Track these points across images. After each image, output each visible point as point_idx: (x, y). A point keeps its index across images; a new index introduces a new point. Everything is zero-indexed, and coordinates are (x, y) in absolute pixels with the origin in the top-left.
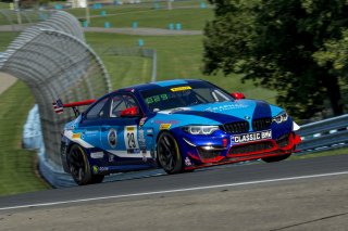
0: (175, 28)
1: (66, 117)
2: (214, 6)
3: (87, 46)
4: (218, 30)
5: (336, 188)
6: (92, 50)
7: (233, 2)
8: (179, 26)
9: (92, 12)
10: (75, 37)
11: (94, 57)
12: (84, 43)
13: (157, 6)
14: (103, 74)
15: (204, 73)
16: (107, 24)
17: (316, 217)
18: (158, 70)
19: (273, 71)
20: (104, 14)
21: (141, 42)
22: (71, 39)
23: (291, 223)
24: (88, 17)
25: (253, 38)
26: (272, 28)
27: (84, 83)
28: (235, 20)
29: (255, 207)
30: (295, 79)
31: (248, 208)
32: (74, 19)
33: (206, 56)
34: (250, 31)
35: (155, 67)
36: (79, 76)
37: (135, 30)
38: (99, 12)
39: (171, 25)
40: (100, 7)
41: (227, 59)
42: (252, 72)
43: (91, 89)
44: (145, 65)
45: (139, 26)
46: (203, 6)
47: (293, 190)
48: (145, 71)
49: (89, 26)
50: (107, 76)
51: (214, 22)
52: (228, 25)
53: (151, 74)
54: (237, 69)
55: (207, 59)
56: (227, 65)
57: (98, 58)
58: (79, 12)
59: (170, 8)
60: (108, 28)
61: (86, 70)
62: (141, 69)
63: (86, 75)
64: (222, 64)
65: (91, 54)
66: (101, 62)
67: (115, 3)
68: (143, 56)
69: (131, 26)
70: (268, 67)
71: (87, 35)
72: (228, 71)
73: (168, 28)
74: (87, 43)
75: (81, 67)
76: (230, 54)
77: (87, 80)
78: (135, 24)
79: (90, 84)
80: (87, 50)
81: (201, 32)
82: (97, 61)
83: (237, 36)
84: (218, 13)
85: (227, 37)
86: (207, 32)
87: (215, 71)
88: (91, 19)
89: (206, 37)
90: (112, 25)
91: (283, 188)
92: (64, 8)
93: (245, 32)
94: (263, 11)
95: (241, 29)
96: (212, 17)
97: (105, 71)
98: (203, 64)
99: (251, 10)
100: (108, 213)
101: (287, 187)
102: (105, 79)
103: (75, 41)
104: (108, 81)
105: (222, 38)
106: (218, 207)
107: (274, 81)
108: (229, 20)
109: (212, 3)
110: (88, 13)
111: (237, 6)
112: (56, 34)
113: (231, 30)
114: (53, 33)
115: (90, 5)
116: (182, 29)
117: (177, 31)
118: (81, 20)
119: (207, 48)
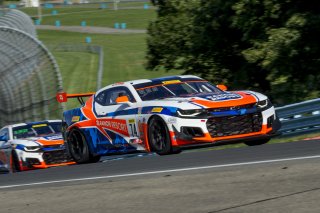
0: (120, 27)
1: (19, 107)
2: (156, 8)
3: (40, 42)
4: (160, 30)
5: (269, 174)
6: (44, 46)
7: (173, 4)
8: (124, 25)
9: (44, 12)
10: (28, 34)
11: (46, 53)
12: (36, 39)
13: (104, 6)
14: (54, 68)
15: (147, 69)
16: (58, 22)
17: (252, 200)
18: (105, 66)
19: (210, 67)
20: (55, 13)
21: (89, 39)
22: (24, 35)
23: (229, 205)
24: (40, 16)
25: (192, 37)
26: (209, 29)
27: (36, 76)
28: (175, 20)
29: (196, 191)
30: (230, 75)
31: (190, 191)
32: (27, 17)
33: (149, 53)
34: (189, 30)
35: (101, 62)
36: (31, 69)
37: (84, 28)
38: (50, 11)
39: (117, 25)
40: (51, 7)
41: (168, 56)
42: (190, 68)
43: (43, 82)
44: (92, 61)
45: (87, 24)
46: (146, 7)
47: (230, 176)
48: (92, 66)
49: (42, 24)
50: (58, 70)
51: (157, 22)
52: (170, 25)
53: (98, 69)
54: (177, 65)
55: (150, 56)
56: (168, 62)
57: (50, 54)
58: (31, 11)
59: (116, 8)
60: (58, 26)
61: (38, 64)
62: (89, 64)
63: (38, 68)
64: (163, 61)
65: (43, 50)
66: (52, 57)
67: (65, 3)
68: (90, 52)
69: (80, 25)
70: (206, 64)
71: (40, 32)
72: (170, 67)
73: (114, 27)
74: (40, 39)
75: (34, 62)
76: (171, 51)
77: (40, 74)
78: (84, 23)
79: (41, 78)
80: (40, 46)
81: (144, 31)
82: (49, 57)
83: (178, 36)
84: (160, 14)
85: (168, 36)
86: (150, 31)
87: (157, 67)
88: (44, 18)
89: (149, 36)
90: (62, 24)
91: (221, 174)
92: (18, 7)
93: (185, 31)
94: (201, 12)
95: (181, 28)
96: (154, 18)
97: (56, 66)
98: (146, 61)
99: (191, 11)
100: (59, 196)
101: (225, 173)
102: (56, 73)
103: (29, 38)
104: (59, 75)
105: (163, 37)
106: (162, 191)
107: (211, 77)
108: (170, 21)
109: (155, 5)
110: (40, 13)
111: (178, 8)
112: (11, 31)
113: (171, 30)
114: (8, 30)
115: (42, 5)
116: (127, 28)
117: (122, 29)
118: (34, 19)
119: (150, 46)
